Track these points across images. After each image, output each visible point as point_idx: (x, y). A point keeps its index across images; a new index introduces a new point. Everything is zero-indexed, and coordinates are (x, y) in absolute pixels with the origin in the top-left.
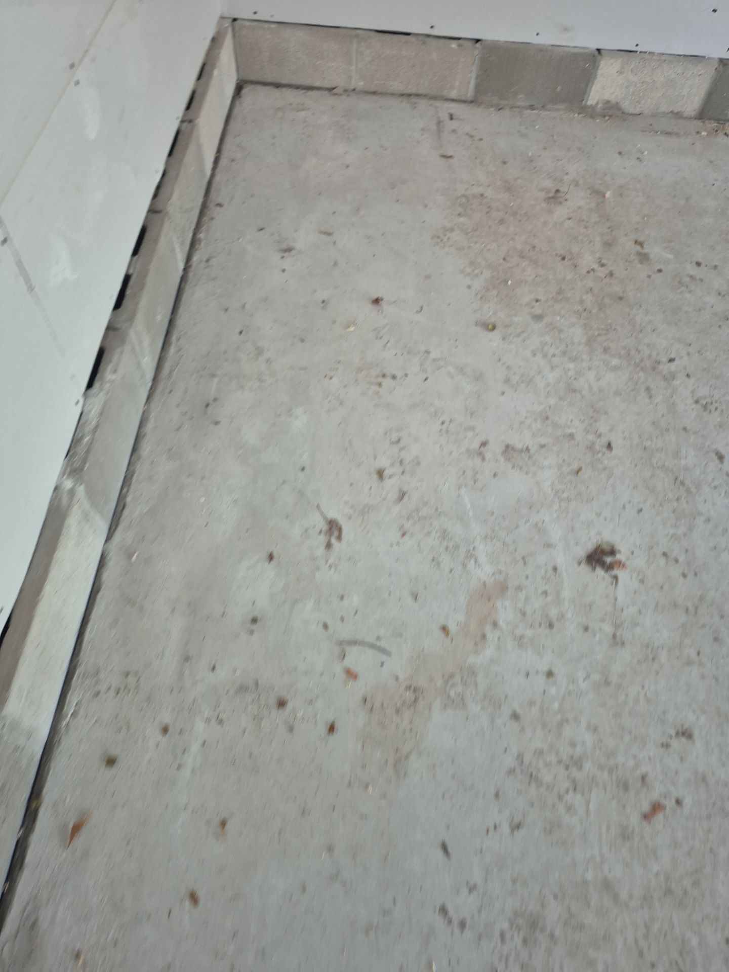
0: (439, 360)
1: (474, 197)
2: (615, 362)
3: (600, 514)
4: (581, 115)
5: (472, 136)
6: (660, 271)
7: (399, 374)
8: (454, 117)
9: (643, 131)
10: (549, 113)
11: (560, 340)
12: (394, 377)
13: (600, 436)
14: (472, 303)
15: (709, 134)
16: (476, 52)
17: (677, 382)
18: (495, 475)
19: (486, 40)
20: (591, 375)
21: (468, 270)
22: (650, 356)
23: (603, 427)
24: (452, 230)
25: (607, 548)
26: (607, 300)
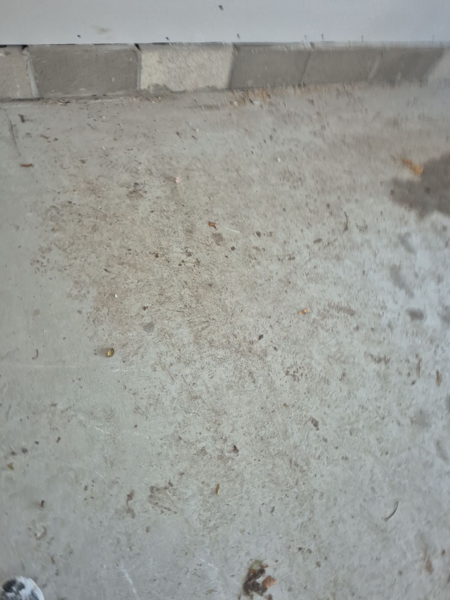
0: (67, 410)
1: (64, 206)
2: (221, 353)
3: (244, 531)
4: (138, 99)
5: (47, 138)
6: (233, 249)
7: (28, 445)
8: (25, 118)
9: (190, 108)
10: (111, 100)
11: (173, 345)
12: (24, 451)
13: (226, 440)
14: (86, 329)
15: (239, 102)
16: (26, 58)
17: (269, 358)
18: (148, 531)
19: (32, 45)
20: (205, 375)
21: (75, 292)
22: (245, 338)
23: (226, 430)
24: (50, 249)
25: (257, 568)
26: (201, 291)
